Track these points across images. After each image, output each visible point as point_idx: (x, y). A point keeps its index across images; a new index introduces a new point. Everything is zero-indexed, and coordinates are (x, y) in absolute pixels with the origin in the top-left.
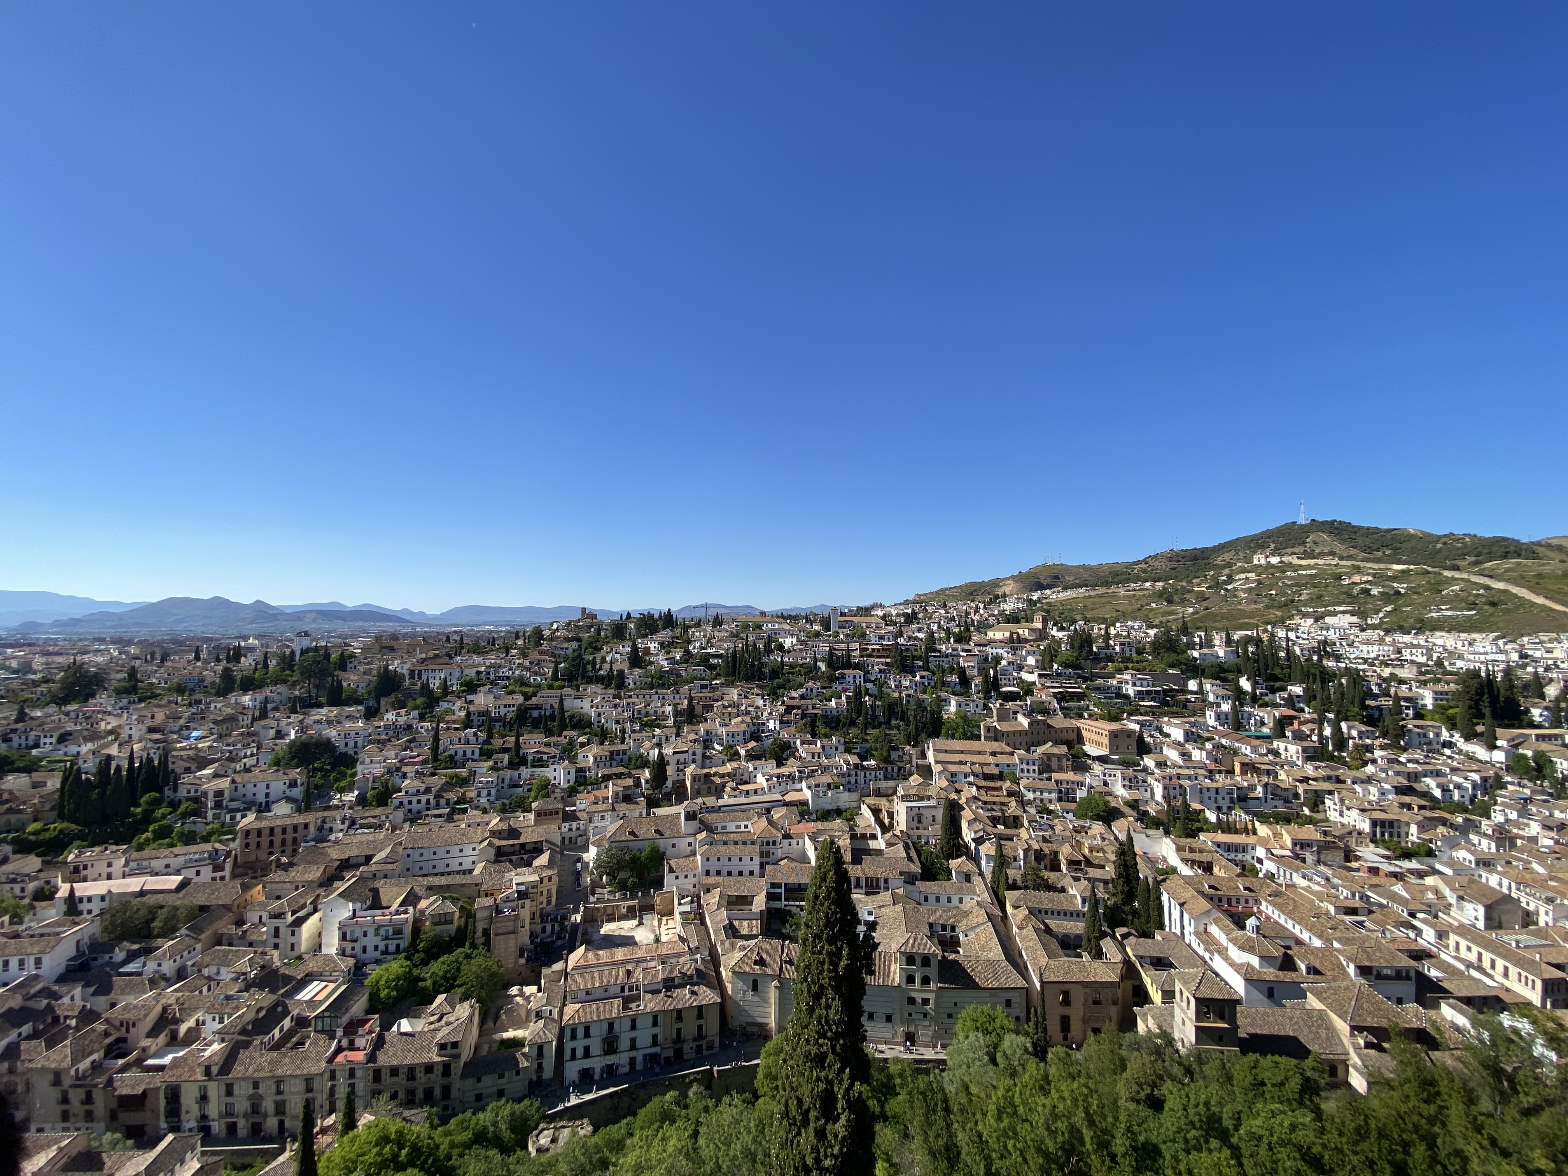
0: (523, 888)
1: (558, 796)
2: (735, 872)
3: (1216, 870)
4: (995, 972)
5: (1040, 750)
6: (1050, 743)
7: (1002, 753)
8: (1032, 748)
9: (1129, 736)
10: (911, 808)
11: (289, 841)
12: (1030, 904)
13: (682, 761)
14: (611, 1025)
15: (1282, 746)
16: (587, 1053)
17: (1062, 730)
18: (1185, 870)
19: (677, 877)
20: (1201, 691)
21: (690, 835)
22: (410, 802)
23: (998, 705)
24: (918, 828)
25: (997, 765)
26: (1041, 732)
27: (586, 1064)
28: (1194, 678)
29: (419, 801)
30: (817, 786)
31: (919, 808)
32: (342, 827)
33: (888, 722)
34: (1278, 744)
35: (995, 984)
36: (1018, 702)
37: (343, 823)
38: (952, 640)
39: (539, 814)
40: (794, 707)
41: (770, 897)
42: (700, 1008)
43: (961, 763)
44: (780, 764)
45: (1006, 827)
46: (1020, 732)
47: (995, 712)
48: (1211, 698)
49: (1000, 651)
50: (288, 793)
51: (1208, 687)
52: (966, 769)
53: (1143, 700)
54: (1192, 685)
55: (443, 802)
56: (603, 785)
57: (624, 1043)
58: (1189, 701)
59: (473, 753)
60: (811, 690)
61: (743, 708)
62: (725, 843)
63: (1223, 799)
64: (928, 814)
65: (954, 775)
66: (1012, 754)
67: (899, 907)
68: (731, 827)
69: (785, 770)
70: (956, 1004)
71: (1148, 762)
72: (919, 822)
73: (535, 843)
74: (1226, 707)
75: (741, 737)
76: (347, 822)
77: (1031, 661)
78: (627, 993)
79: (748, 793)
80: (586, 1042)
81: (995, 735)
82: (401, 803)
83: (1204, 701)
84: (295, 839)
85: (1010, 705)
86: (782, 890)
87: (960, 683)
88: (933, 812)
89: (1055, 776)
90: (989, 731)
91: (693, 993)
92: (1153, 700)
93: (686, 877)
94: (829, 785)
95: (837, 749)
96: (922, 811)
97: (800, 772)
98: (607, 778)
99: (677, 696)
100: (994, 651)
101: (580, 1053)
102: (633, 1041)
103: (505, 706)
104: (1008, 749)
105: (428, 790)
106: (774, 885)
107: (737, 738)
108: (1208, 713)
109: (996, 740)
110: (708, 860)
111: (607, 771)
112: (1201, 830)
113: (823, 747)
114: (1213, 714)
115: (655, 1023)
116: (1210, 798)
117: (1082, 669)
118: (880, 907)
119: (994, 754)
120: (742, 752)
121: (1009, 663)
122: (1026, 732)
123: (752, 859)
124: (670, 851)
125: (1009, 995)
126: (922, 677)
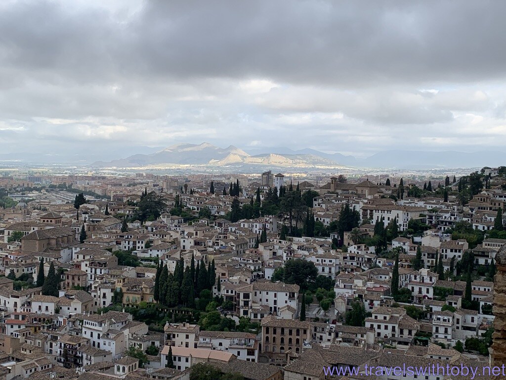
11: (294, 342)
22: (379, 327)
29: (386, 328)
32: (329, 337)
37: (330, 334)
50: (289, 303)
55: (406, 332)
59: (428, 291)
76: (332, 334)
82: (372, 326)
84: (298, 340)
105: (392, 318)
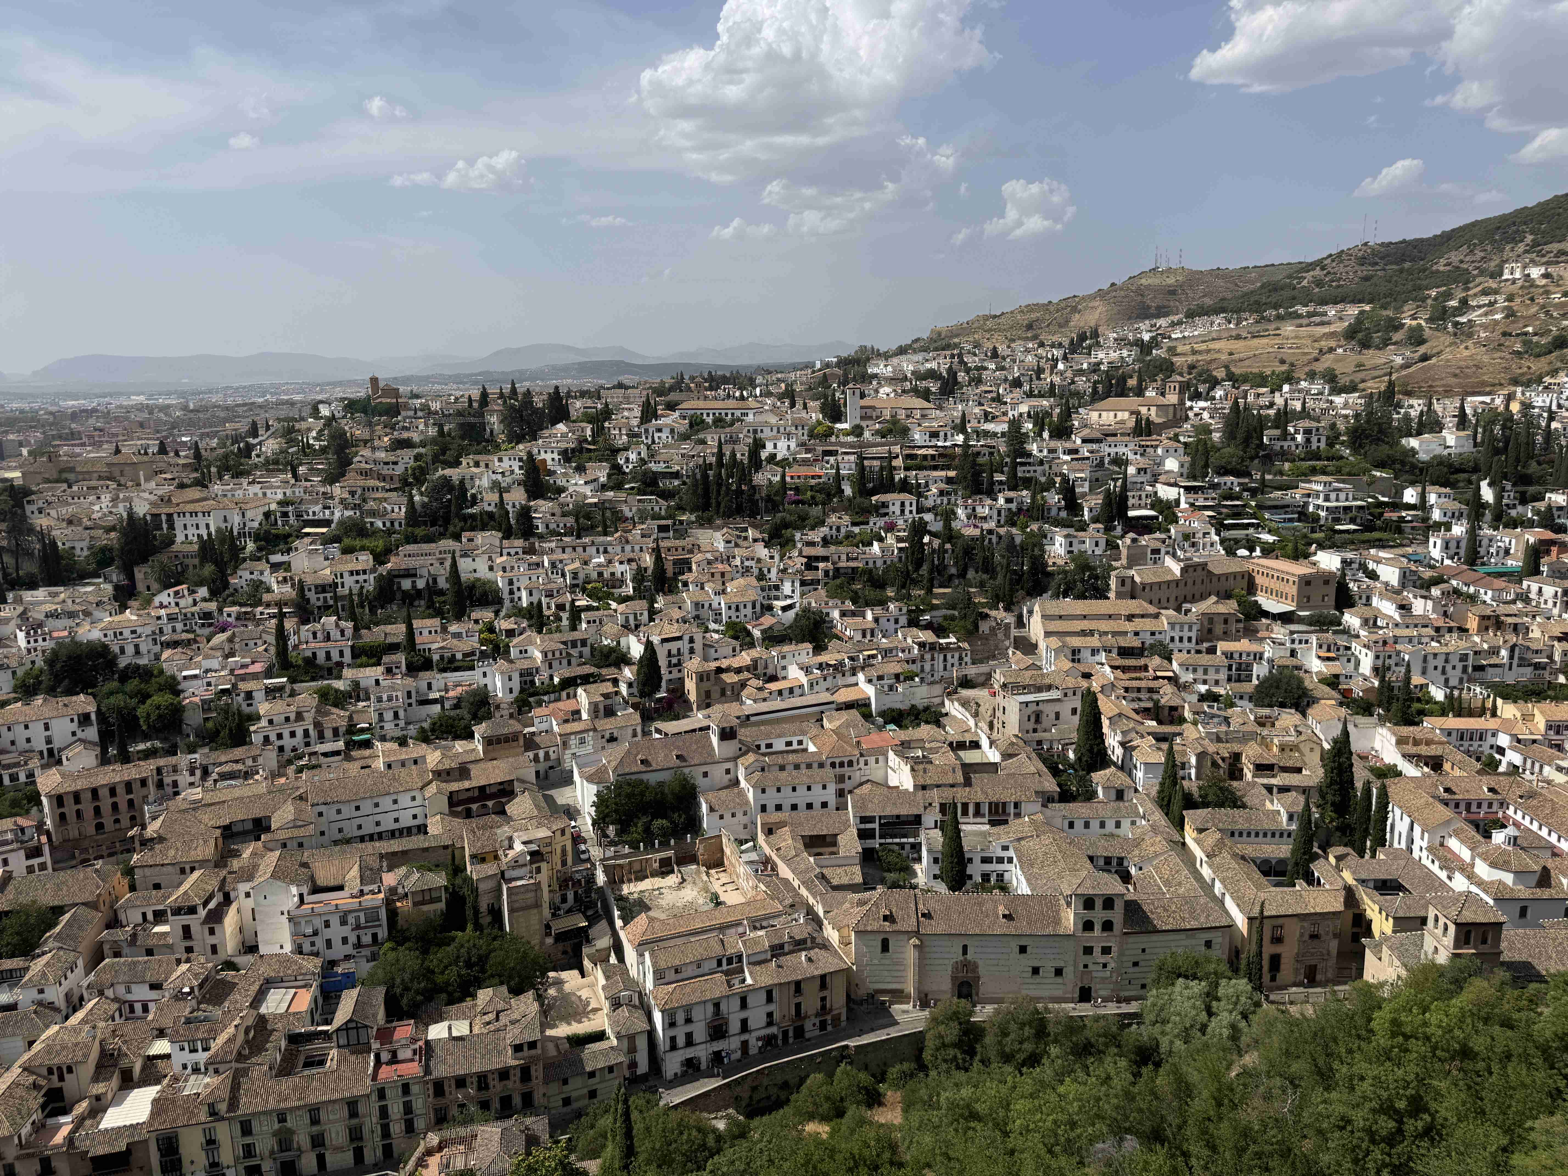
0: (534, 847)
1: (506, 713)
2: (802, 806)
3: (1447, 766)
4: (1192, 912)
5: (1196, 609)
6: (1213, 599)
7: (1143, 616)
8: (1186, 606)
9: (1326, 582)
10: (1027, 704)
11: (123, 806)
12: (1221, 825)
13: (674, 652)
14: (717, 1005)
15: (1535, 587)
16: (690, 1041)
17: (1227, 576)
18: (1410, 770)
19: (721, 817)
20: (1422, 505)
21: (728, 760)
22: (280, 736)
23: (1128, 541)
24: (1035, 731)
25: (1137, 634)
26: (1198, 582)
27: (690, 1053)
28: (1412, 483)
29: (293, 734)
30: (880, 678)
31: (1038, 703)
32: (192, 779)
33: (962, 574)
34: (1531, 585)
35: (1194, 924)
36: (1158, 535)
37: (192, 774)
38: (1046, 435)
39: (489, 742)
40: (817, 559)
41: (863, 835)
42: (823, 977)
43: (1083, 633)
44: (819, 649)
45: (1160, 722)
46: (1169, 583)
47: (1124, 552)
48: (1436, 515)
49: (1121, 450)
50: (80, 734)
51: (1432, 498)
52: (1094, 641)
53: (1337, 520)
54: (1410, 496)
55: (328, 734)
56: (564, 694)
57: (734, 1026)
58: (1402, 519)
59: (341, 654)
60: (838, 529)
61: (738, 562)
62: (782, 768)
63: (1454, 668)
64: (1049, 710)
65: (1075, 652)
66: (1157, 616)
67: (1046, 839)
68: (779, 745)
69: (824, 658)
70: (1144, 950)
71: (1351, 619)
72: (1038, 720)
73: (501, 783)
74: (1459, 530)
75: (749, 611)
77: (1172, 464)
78: (725, 967)
79: (780, 693)
80: (688, 1028)
81: (1131, 591)
82: (266, 739)
83: (1426, 519)
84: (131, 803)
85: (1144, 540)
86: (876, 826)
87: (1067, 508)
88: (1057, 707)
89: (1222, 646)
90: (1123, 583)
91: (810, 960)
92: (1353, 521)
93: (733, 815)
94: (897, 676)
95: (896, 621)
96: (1041, 707)
97: (852, 659)
98: (569, 683)
99: (628, 548)
100: (1113, 450)
101: (681, 1041)
102: (744, 1022)
103: (352, 573)
104: (1152, 610)
105: (299, 716)
106: (864, 820)
107: (743, 611)
108: (1431, 540)
109: (1133, 597)
110: (763, 791)
111: (568, 673)
112: (1422, 713)
113: (876, 620)
114: (1439, 542)
115: (770, 999)
116: (1436, 668)
117: (1248, 475)
118: (1019, 840)
119: (1130, 618)
120: (757, 633)
121: (1139, 471)
122: (1177, 583)
123: (824, 787)
124: (700, 781)
125: (1207, 936)
126: (1009, 501)
